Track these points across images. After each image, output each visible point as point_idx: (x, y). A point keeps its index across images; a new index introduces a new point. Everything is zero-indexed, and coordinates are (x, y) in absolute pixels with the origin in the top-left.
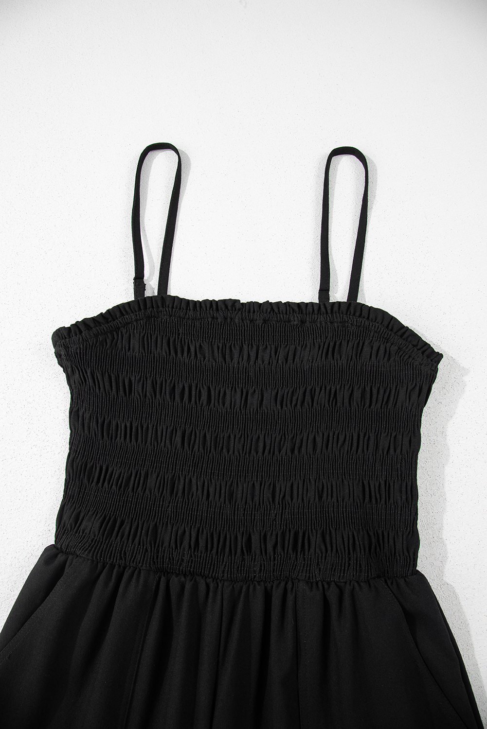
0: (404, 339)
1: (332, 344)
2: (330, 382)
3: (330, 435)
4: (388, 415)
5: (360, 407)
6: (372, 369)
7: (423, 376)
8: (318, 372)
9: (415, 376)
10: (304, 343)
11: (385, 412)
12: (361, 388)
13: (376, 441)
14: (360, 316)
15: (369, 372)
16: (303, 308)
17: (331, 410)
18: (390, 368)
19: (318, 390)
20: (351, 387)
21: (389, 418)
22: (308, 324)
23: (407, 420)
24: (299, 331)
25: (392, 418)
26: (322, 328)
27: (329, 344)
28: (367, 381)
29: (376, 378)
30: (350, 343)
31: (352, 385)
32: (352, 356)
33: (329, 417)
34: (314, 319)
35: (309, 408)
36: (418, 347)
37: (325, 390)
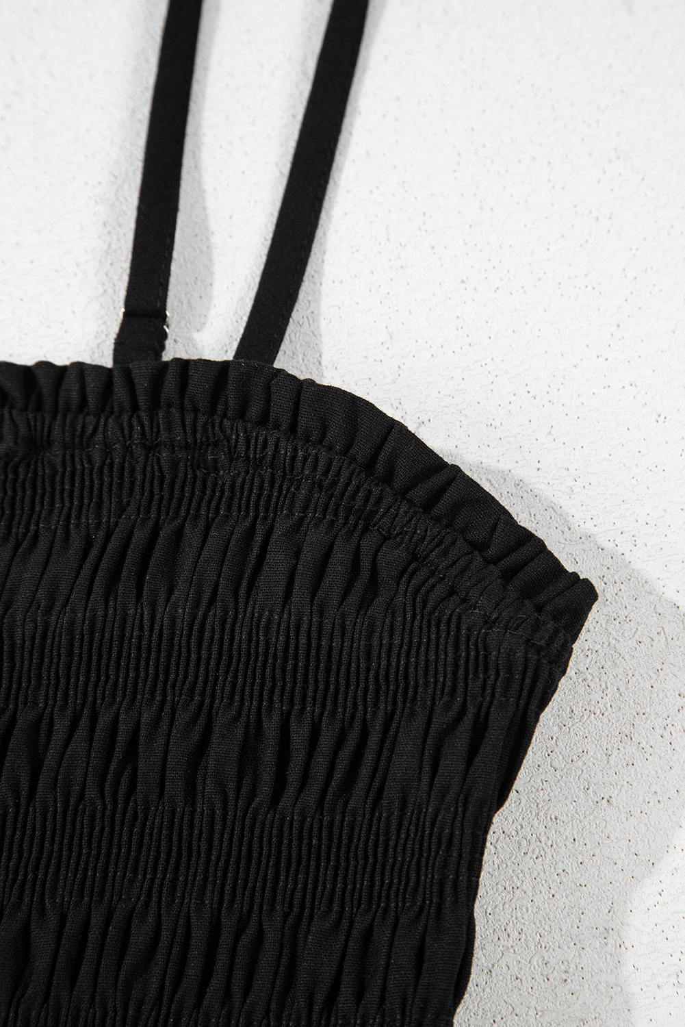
0: (438, 520)
1: (139, 536)
2: (114, 695)
3: (93, 921)
4: (345, 841)
5: (231, 806)
6: (292, 642)
7: (492, 673)
8: (70, 653)
9: (461, 671)
10: (28, 530)
11: (337, 823)
12: (243, 719)
13: (286, 951)
14: (263, 420)
15: (280, 654)
16: (45, 384)
17: (108, 813)
18: (370, 637)
19: (61, 726)
20: (203, 715)
21: (348, 851)
22: (56, 454)
23: (419, 862)
24: (15, 481)
25: (360, 853)
26: (111, 471)
27: (130, 535)
28: (272, 691)
29: (306, 680)
30: (214, 533)
31: (205, 709)
32: (217, 585)
33: (95, 845)
34: (83, 432)
35: (17, 806)
36: (491, 552)
37: (92, 729)
